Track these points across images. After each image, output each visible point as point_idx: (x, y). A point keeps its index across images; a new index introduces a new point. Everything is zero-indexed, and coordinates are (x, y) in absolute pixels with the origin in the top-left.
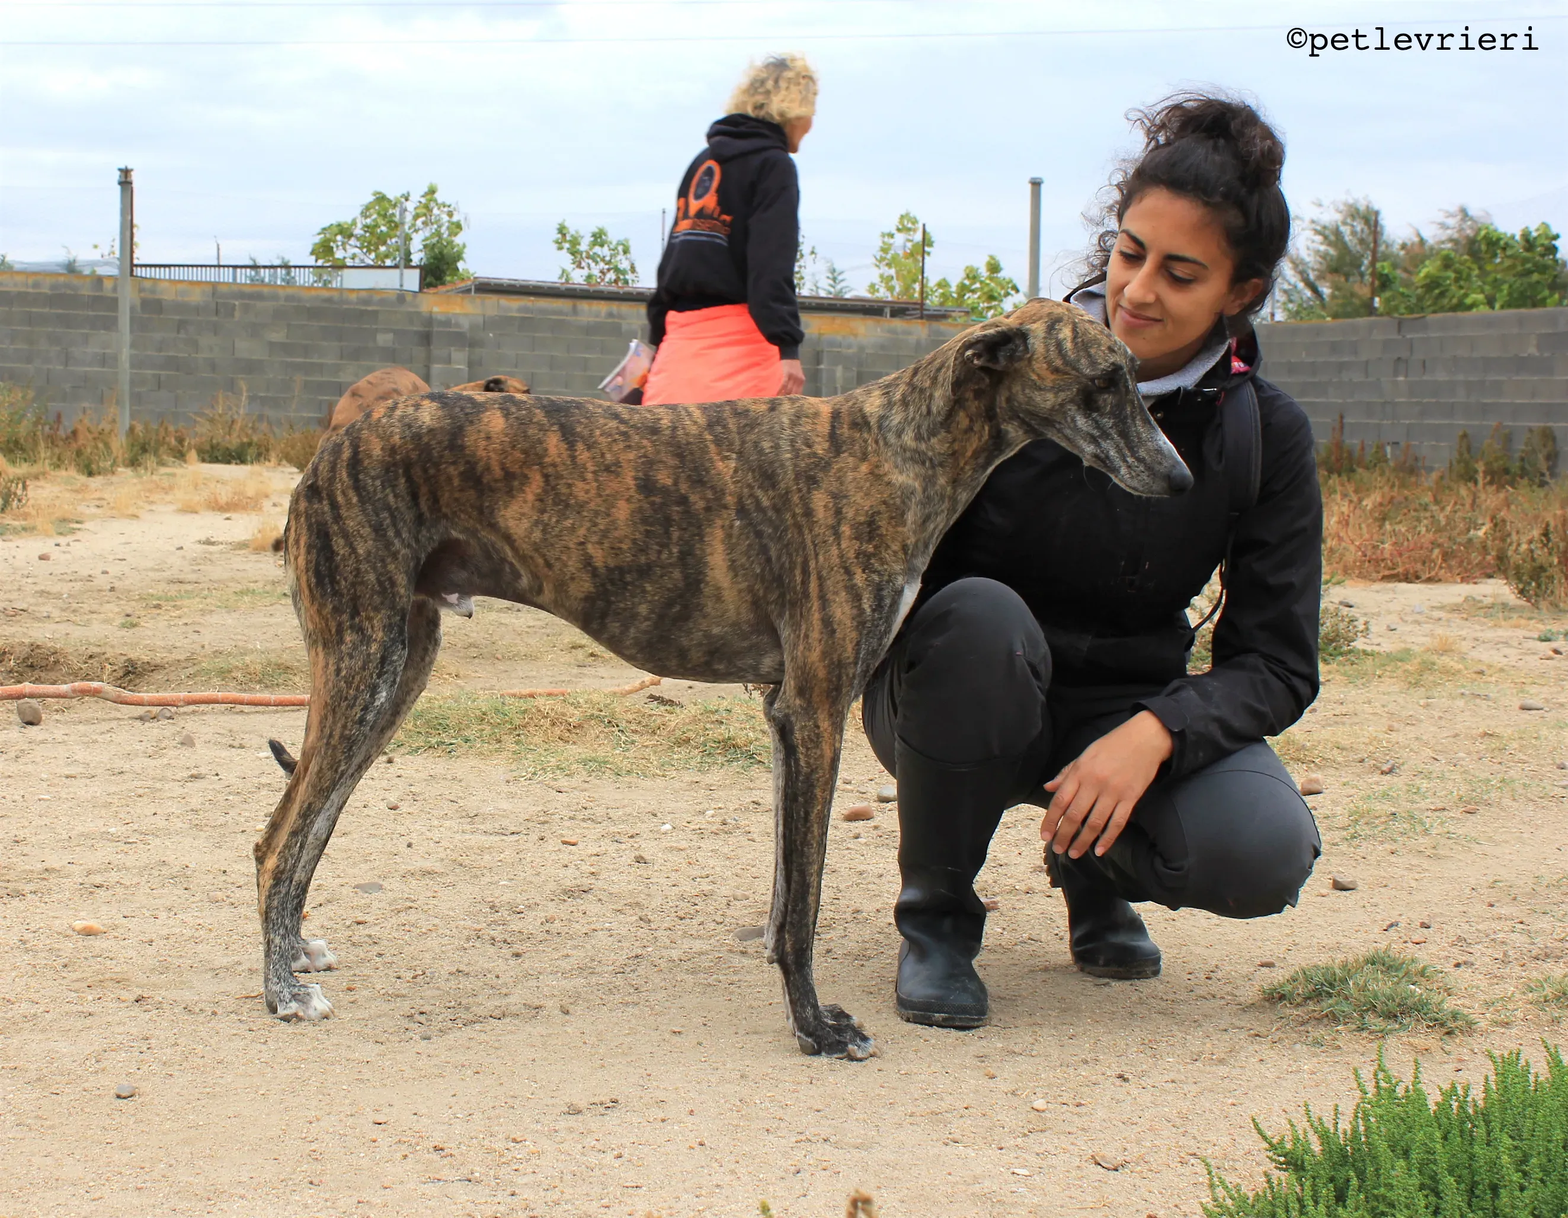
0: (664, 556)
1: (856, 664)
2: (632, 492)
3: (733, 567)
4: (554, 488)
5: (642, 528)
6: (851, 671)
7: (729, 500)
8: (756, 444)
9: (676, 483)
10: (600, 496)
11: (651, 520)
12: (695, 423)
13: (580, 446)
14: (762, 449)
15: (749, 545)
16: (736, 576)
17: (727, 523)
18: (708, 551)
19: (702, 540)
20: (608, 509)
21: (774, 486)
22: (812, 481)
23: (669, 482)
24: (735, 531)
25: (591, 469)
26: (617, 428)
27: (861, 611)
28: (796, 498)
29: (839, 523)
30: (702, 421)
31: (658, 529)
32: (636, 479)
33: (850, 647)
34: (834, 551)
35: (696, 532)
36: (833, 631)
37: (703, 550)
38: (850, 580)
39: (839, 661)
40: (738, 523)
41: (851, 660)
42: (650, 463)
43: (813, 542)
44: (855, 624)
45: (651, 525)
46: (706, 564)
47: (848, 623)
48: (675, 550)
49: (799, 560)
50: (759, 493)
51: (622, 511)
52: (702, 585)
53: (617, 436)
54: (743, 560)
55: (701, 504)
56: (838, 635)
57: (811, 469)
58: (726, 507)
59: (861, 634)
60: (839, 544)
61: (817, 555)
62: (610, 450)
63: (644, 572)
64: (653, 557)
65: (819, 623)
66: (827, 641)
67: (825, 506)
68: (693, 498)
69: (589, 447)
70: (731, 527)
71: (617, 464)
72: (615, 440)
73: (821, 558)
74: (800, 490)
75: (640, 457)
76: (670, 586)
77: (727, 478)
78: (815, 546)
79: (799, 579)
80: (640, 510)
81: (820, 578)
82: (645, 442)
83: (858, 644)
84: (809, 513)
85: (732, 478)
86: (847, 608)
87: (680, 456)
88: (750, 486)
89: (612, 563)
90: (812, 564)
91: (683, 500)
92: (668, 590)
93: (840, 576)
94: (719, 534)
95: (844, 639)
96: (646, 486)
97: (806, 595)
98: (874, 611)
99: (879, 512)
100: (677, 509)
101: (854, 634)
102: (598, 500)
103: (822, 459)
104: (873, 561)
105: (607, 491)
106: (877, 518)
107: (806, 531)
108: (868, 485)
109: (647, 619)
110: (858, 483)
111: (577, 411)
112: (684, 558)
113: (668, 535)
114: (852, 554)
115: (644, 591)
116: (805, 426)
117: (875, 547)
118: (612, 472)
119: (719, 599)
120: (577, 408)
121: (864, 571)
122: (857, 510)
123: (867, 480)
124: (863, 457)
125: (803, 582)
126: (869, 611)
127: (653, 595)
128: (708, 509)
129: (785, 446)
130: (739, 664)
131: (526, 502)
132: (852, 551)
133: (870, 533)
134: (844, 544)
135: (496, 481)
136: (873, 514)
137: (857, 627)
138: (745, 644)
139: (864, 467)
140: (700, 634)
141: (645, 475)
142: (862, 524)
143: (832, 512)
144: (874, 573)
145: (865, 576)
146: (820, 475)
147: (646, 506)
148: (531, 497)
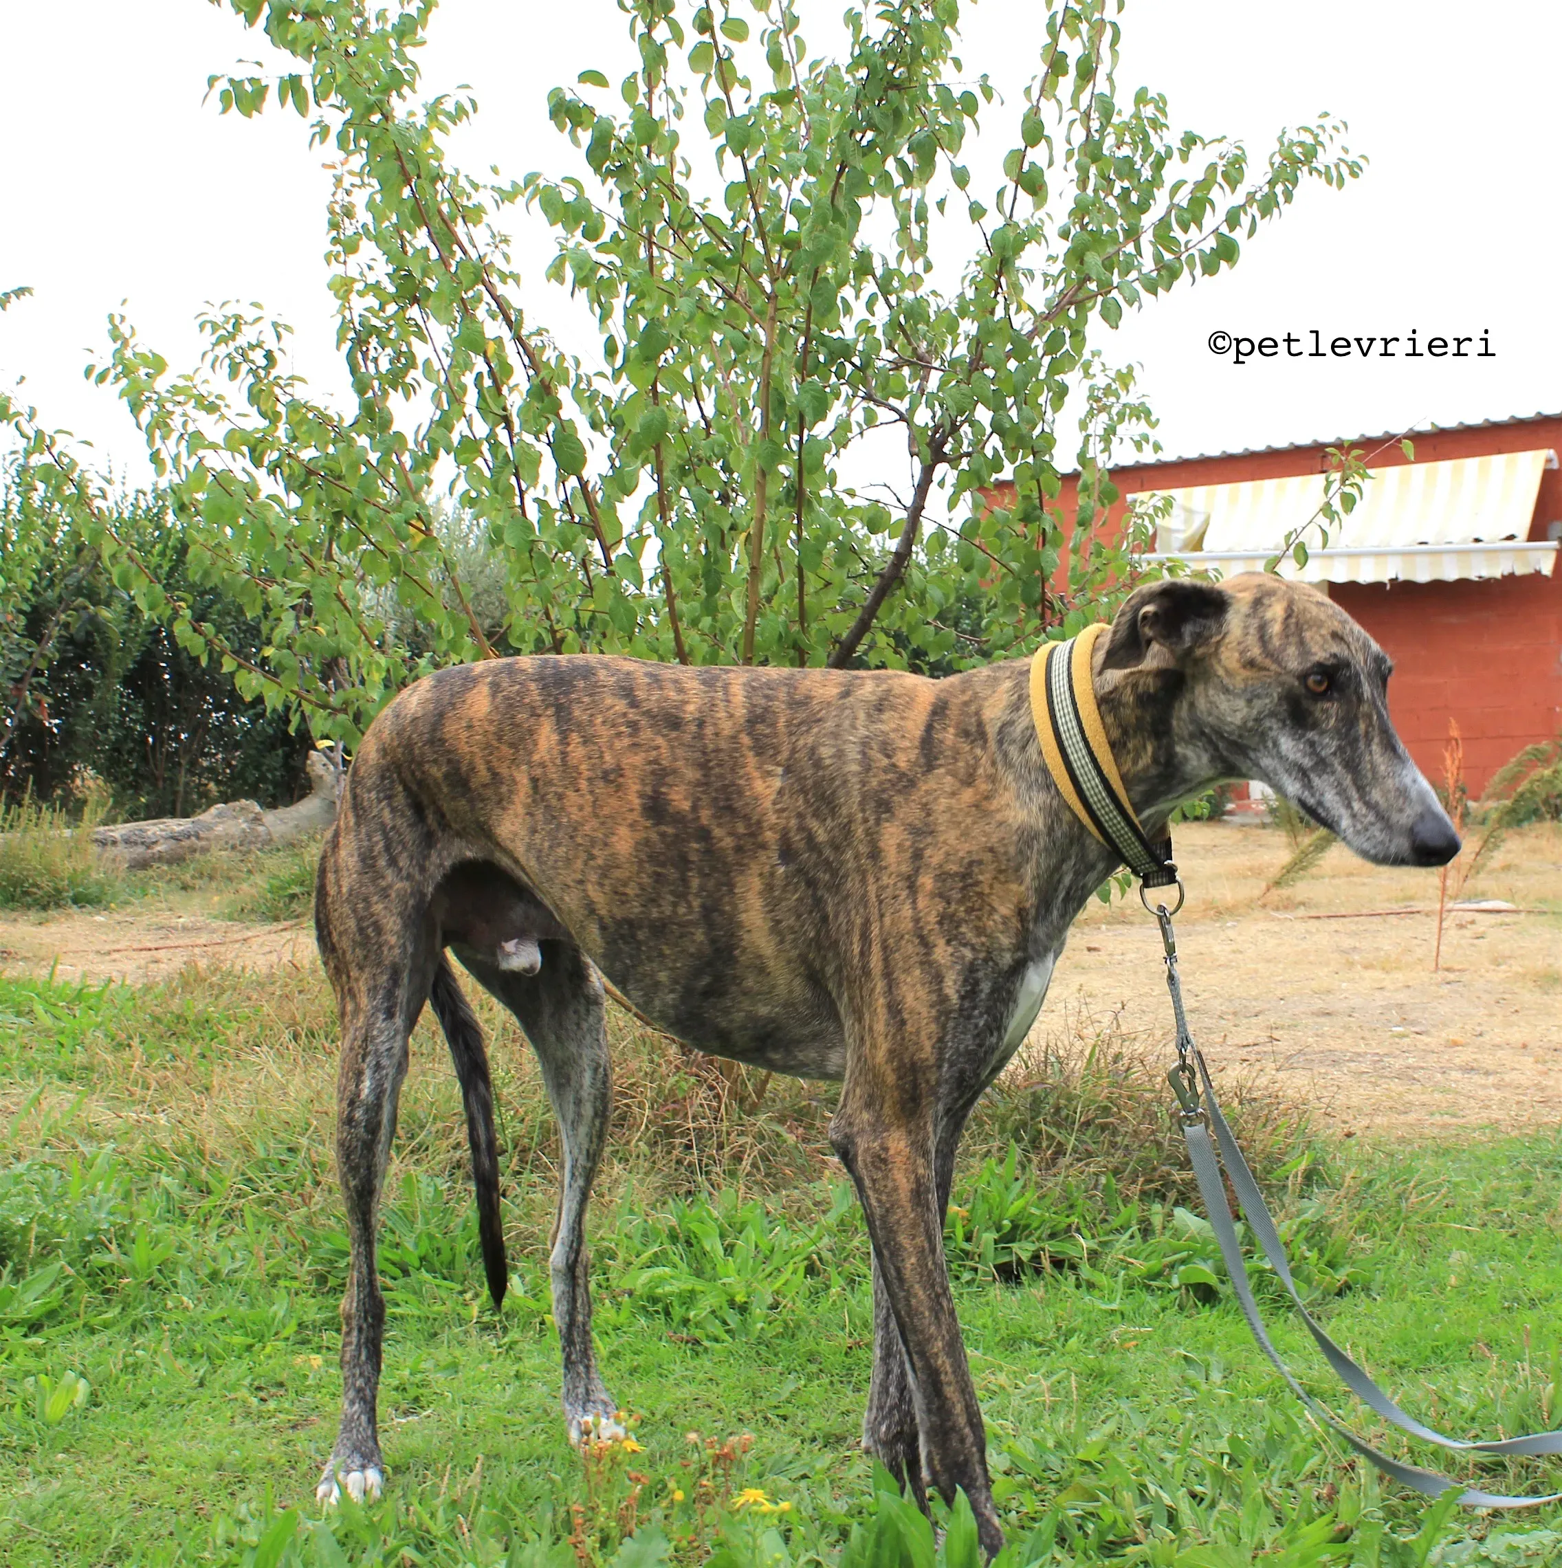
0: (682, 910)
1: (940, 1067)
2: (635, 816)
3: (776, 928)
4: (543, 799)
5: (649, 868)
6: (933, 1079)
7: (770, 836)
8: (813, 750)
9: (695, 808)
10: (596, 816)
11: (662, 858)
12: (731, 716)
13: (575, 737)
14: (821, 759)
15: (800, 900)
16: (782, 942)
17: (767, 869)
18: (742, 906)
19: (731, 891)
20: (606, 836)
21: (833, 812)
22: (884, 807)
23: (686, 805)
24: (778, 882)
25: (586, 774)
26: (625, 715)
27: (943, 999)
28: (860, 831)
29: (917, 870)
30: (741, 712)
31: (672, 873)
32: (641, 795)
33: (928, 1045)
34: (907, 911)
35: (724, 879)
36: (903, 1022)
37: (735, 906)
38: (927, 954)
39: (913, 1064)
40: (782, 869)
41: (932, 1061)
42: (660, 775)
43: (878, 896)
44: (934, 1012)
45: (663, 865)
46: (740, 925)
47: (924, 1011)
48: (696, 903)
49: (859, 921)
50: (814, 824)
51: (624, 842)
52: (737, 952)
53: (623, 729)
54: (792, 921)
56: (909, 1028)
57: (884, 791)
58: (764, 846)
59: (944, 1027)
60: (914, 902)
61: (882, 916)
62: (611, 747)
63: (659, 929)
64: (668, 910)
65: (885, 1010)
66: (894, 1035)
67: (899, 845)
68: (717, 832)
69: (586, 741)
70: (772, 874)
71: (619, 770)
72: (619, 735)
73: (887, 920)
74: (866, 821)
75: (650, 763)
76: (692, 950)
77: (768, 804)
78: (881, 902)
79: (856, 948)
80: (647, 842)
81: (885, 948)
82: (660, 741)
83: (941, 1040)
84: (875, 854)
85: (774, 803)
86: (922, 993)
87: (704, 766)
88: (800, 816)
89: (619, 913)
90: (875, 930)
91: (704, 835)
92: (692, 955)
93: (910, 948)
94: (757, 884)
95: (918, 1033)
96: (656, 808)
97: (866, 972)
98: (962, 998)
99: (980, 862)
100: (695, 845)
101: (933, 1027)
102: (594, 823)
103: (904, 774)
104: (963, 929)
105: (606, 811)
106: (976, 870)
107: (871, 880)
108: (969, 820)
109: (672, 991)
110: (954, 815)
111: (581, 684)
112: (709, 912)
113: (685, 881)
114: (933, 918)
115: (662, 955)
116: (888, 724)
117: (969, 911)
118: (612, 782)
119: (762, 970)
120: (585, 678)
121: (948, 942)
122: (948, 854)
123: (968, 814)
124: (969, 780)
125: (862, 953)
126: (954, 998)
127: (675, 961)
128: (739, 849)
129: (853, 753)
130: (801, 1056)
131: (516, 816)
132: (934, 913)
133: (963, 889)
134: (922, 902)
135: (485, 786)
136: (971, 864)
137: (937, 1019)
138: (806, 1031)
139: (968, 795)
140: (742, 1014)
141: (655, 791)
142: (952, 876)
143: (908, 855)
144: (965, 945)
145: (950, 950)
146: (898, 799)
147: (654, 837)
148: (521, 810)
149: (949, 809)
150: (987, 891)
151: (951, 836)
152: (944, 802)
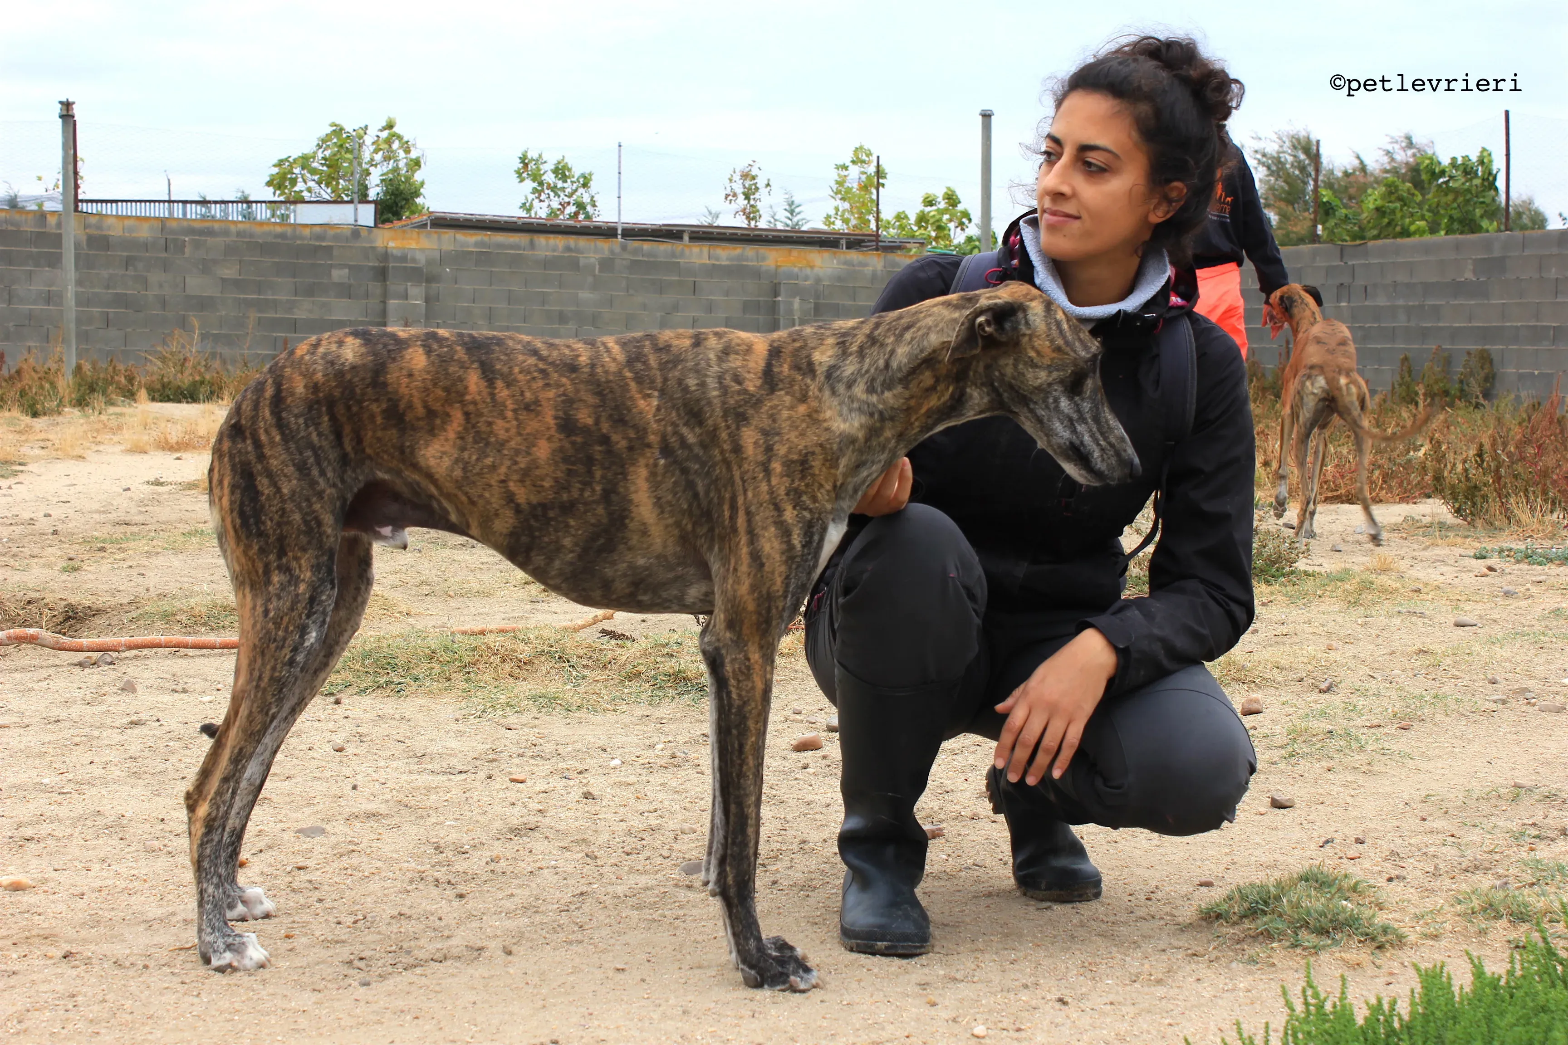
0: (587, 494)
1: (786, 597)
2: (553, 432)
3: (659, 503)
4: (474, 426)
5: (563, 467)
6: (781, 604)
7: (652, 438)
8: (680, 382)
9: (597, 422)
10: (520, 434)
11: (573, 459)
12: (614, 360)
13: (499, 384)
14: (687, 387)
15: (675, 483)
16: (662, 512)
17: (651, 461)
18: (632, 489)
19: (625, 479)
20: (528, 447)
21: (701, 423)
22: (742, 418)
23: (590, 421)
24: (660, 470)
25: (511, 407)
26: (536, 365)
27: (791, 547)
28: (724, 435)
29: (769, 460)
30: (621, 357)
31: (580, 468)
32: (556, 418)
33: (779, 580)
34: (764, 487)
35: (620, 470)
36: (762, 565)
37: (627, 489)
38: (780, 516)
39: (768, 593)
40: (662, 462)
41: (780, 593)
42: (569, 402)
43: (742, 479)
44: (784, 558)
45: (573, 464)
46: (631, 501)
47: (777, 557)
48: (598, 488)
49: (727, 496)
50: (685, 431)
51: (543, 450)
52: (627, 521)
53: (536, 374)
54: (670, 497)
55: (623, 444)
56: (767, 568)
57: (740, 406)
58: (649, 446)
59: (790, 568)
60: (769, 481)
61: (745, 491)
62: (530, 388)
63: (568, 508)
64: (575, 494)
65: (748, 557)
66: (755, 575)
67: (755, 443)
68: (615, 437)
69: (508, 385)
70: (656, 465)
71: (537, 402)
72: (534, 378)
73: (750, 494)
74: (728, 427)
75: (559, 396)
76: (593, 521)
77: (650, 416)
78: (744, 481)
79: (727, 514)
80: (561, 449)
81: (748, 513)
82: (564, 380)
83: (787, 577)
84: (737, 449)
85: (655, 416)
86: (776, 544)
87: (600, 394)
88: (674, 424)
89: (534, 500)
90: (740, 500)
91: (605, 440)
92: (593, 525)
93: (769, 512)
94: (643, 472)
95: (773, 573)
96: (567, 425)
97: (735, 530)
98: (803, 546)
99: (813, 453)
100: (599, 448)
101: (783, 568)
102: (519, 439)
103: (753, 396)
104: (804, 498)
105: (528, 430)
106: (811, 459)
107: (735, 468)
108: (804, 425)
109: (572, 552)
110: (794, 422)
111: (497, 348)
112: (607, 495)
113: (590, 472)
114: (782, 491)
115: (568, 526)
116: (734, 362)
117: (807, 485)
118: (532, 411)
119: (645, 533)
120: (497, 344)
121: (794, 508)
122: (790, 448)
123: (803, 421)
124: (804, 398)
125: (731, 518)
126: (798, 546)
127: (577, 530)
128: (631, 449)
129: (712, 383)
130: (665, 595)
131: (447, 440)
132: (783, 488)
133: (802, 471)
134: (774, 481)
135: (418, 419)
136: (806, 454)
137: (786, 562)
138: (670, 575)
139: (802, 409)
140: (625, 565)
141: (565, 413)
142: (793, 462)
143: (762, 449)
144: (805, 509)
145: (796, 513)
146: (751, 412)
147: (567, 445)
148: (452, 435)
149: (790, 418)
150: (817, 472)
151: (793, 436)
152: (785, 414)
